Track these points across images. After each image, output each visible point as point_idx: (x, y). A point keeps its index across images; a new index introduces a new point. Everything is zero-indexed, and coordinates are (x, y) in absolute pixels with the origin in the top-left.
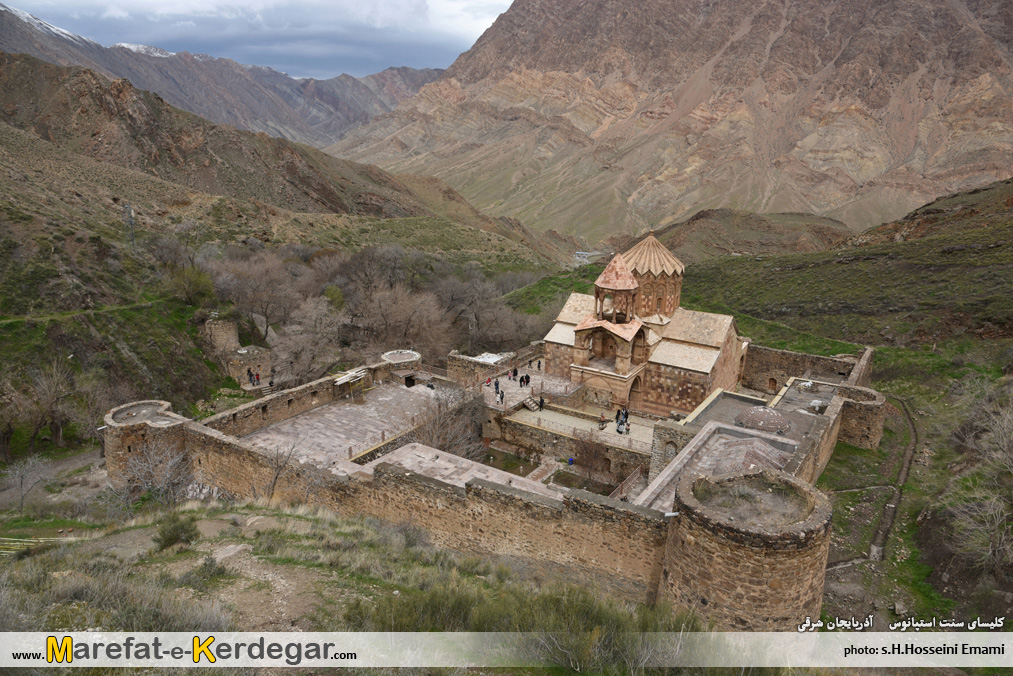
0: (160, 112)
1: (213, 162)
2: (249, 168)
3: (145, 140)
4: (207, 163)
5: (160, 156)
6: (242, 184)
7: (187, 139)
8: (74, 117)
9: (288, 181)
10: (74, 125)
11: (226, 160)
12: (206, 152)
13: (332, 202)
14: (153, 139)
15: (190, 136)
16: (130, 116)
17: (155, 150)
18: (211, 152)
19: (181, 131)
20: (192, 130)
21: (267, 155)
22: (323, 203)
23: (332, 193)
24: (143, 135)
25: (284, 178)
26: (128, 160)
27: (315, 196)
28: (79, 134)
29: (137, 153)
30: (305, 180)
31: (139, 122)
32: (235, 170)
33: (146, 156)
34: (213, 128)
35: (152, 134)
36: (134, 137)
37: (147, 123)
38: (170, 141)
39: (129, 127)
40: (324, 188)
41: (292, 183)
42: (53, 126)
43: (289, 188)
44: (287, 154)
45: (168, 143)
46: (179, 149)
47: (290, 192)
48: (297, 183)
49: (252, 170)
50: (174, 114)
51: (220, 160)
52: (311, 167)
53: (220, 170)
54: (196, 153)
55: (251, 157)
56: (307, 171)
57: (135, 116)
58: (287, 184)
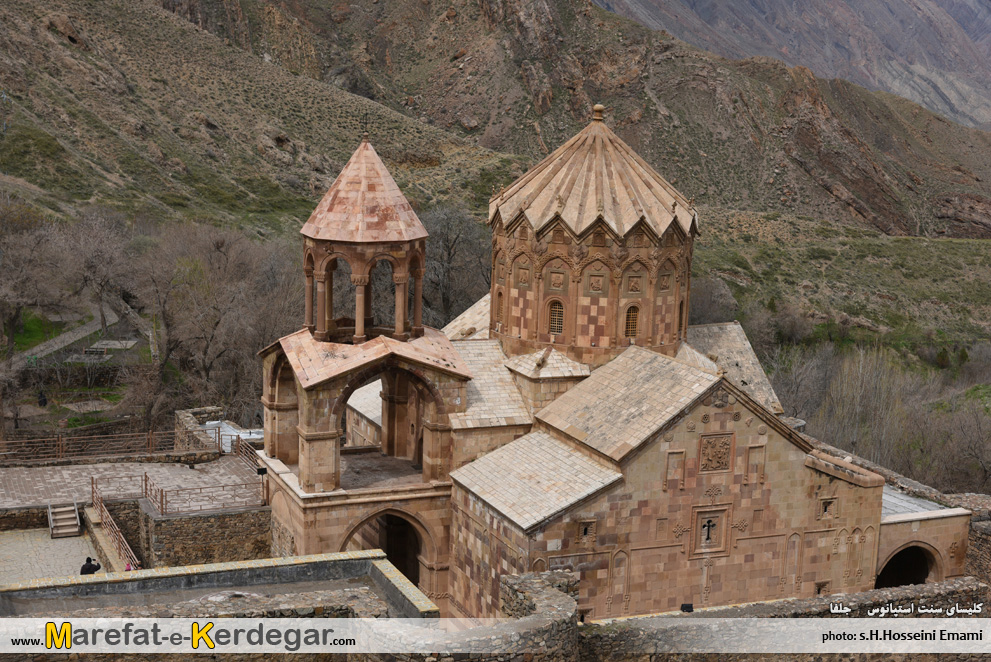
0: (572, 17)
1: (649, 113)
2: (721, 129)
3: (536, 69)
4: (636, 115)
5: (553, 99)
6: (696, 160)
7: (607, 68)
8: (434, 26)
9: (794, 160)
10: (430, 41)
11: (678, 112)
12: (641, 94)
13: (879, 210)
14: (548, 69)
15: (614, 62)
16: (521, 25)
17: (546, 87)
18: (651, 94)
19: (598, 53)
20: (621, 50)
21: (764, 105)
22: (860, 211)
23: (883, 189)
24: (533, 60)
25: (788, 151)
26: (497, 104)
27: (845, 194)
28: (434, 55)
29: (516, 91)
30: (830, 161)
31: (532, 35)
32: (691, 132)
33: (530, 98)
34: (667, 48)
35: (548, 60)
36: (518, 63)
37: (545, 37)
38: (577, 71)
39: (517, 45)
40: (867, 179)
41: (801, 164)
42: (396, 41)
43: (792, 176)
44: (804, 104)
45: (572, 76)
46: (588, 86)
47: (793, 184)
48: (812, 164)
49: (725, 135)
50: (597, 21)
51: (664, 111)
52: (848, 133)
53: (659, 131)
54: (622, 96)
55: (730, 110)
56: (838, 142)
57: (527, 24)
58: (792, 166)
